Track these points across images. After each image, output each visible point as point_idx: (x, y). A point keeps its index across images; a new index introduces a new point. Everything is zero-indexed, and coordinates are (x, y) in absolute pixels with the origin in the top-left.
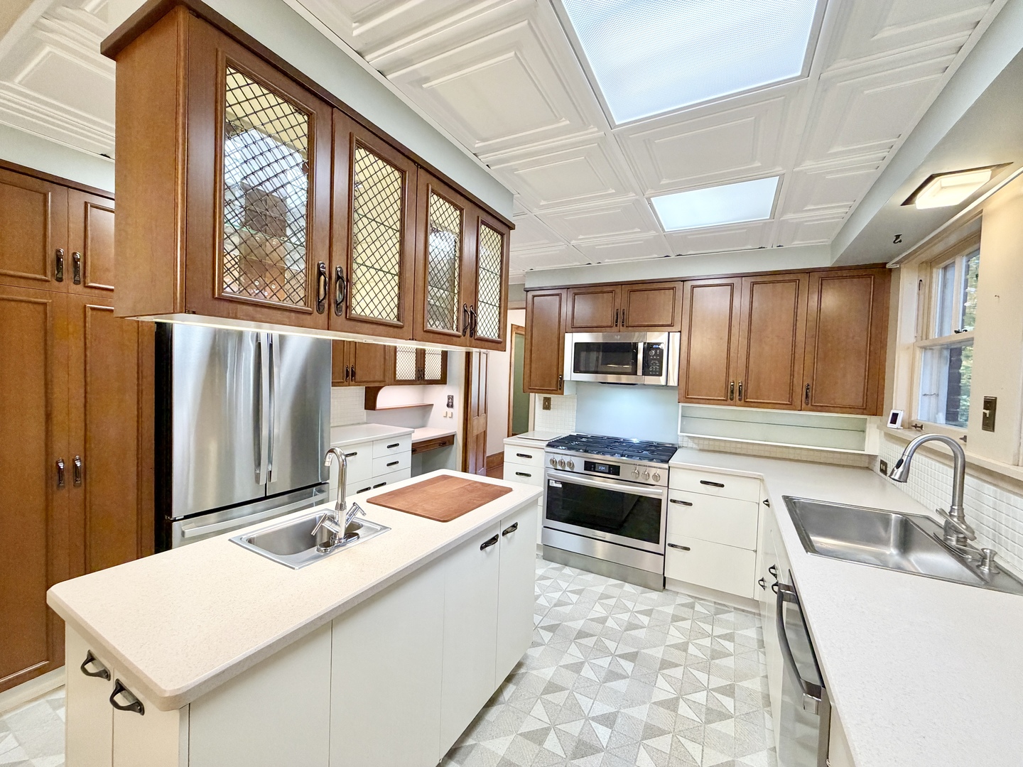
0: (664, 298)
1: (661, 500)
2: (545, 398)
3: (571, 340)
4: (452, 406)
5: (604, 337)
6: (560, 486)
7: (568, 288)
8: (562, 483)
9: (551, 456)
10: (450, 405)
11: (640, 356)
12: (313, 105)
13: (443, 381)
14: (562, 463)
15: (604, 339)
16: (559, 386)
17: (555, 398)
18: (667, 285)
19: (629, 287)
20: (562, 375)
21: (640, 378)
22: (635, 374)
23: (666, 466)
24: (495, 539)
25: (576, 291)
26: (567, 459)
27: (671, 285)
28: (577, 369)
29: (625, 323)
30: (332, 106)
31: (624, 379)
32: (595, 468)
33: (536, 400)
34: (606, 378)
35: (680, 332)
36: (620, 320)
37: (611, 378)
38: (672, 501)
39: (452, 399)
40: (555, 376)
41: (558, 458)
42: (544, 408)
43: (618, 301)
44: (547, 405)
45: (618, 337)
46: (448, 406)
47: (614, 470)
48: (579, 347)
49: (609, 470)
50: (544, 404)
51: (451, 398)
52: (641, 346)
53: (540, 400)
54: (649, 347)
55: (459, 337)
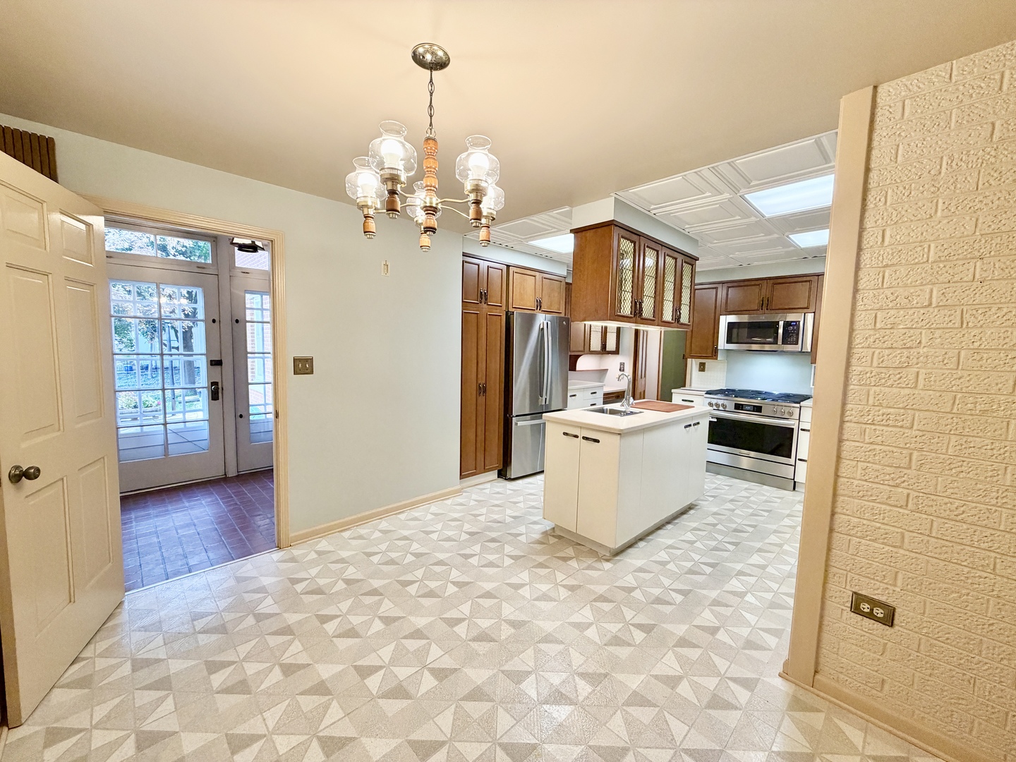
0: (802, 289)
1: (793, 429)
2: (700, 363)
3: (724, 321)
4: (623, 370)
5: (750, 318)
6: (716, 420)
7: (723, 283)
8: (717, 418)
9: (709, 400)
10: (622, 369)
11: (781, 331)
12: (635, 238)
13: (617, 352)
14: (717, 405)
15: (749, 319)
16: (714, 353)
17: (708, 362)
18: (805, 279)
19: (772, 281)
20: (717, 345)
21: (780, 346)
22: (775, 342)
23: (798, 405)
24: (690, 425)
25: (730, 285)
26: (720, 402)
27: (808, 279)
28: (729, 341)
29: (769, 307)
30: (640, 236)
31: (767, 347)
32: (742, 408)
33: (693, 364)
34: (751, 347)
35: (814, 313)
36: (766, 304)
37: (755, 347)
38: (802, 430)
39: (624, 365)
40: (711, 347)
41: (714, 402)
42: (700, 371)
43: (763, 291)
44: (702, 368)
45: (763, 318)
46: (620, 370)
47: (758, 409)
48: (731, 326)
49: (754, 409)
50: (700, 367)
51: (622, 364)
52: (781, 323)
53: (696, 364)
54: (787, 324)
55: (672, 323)
